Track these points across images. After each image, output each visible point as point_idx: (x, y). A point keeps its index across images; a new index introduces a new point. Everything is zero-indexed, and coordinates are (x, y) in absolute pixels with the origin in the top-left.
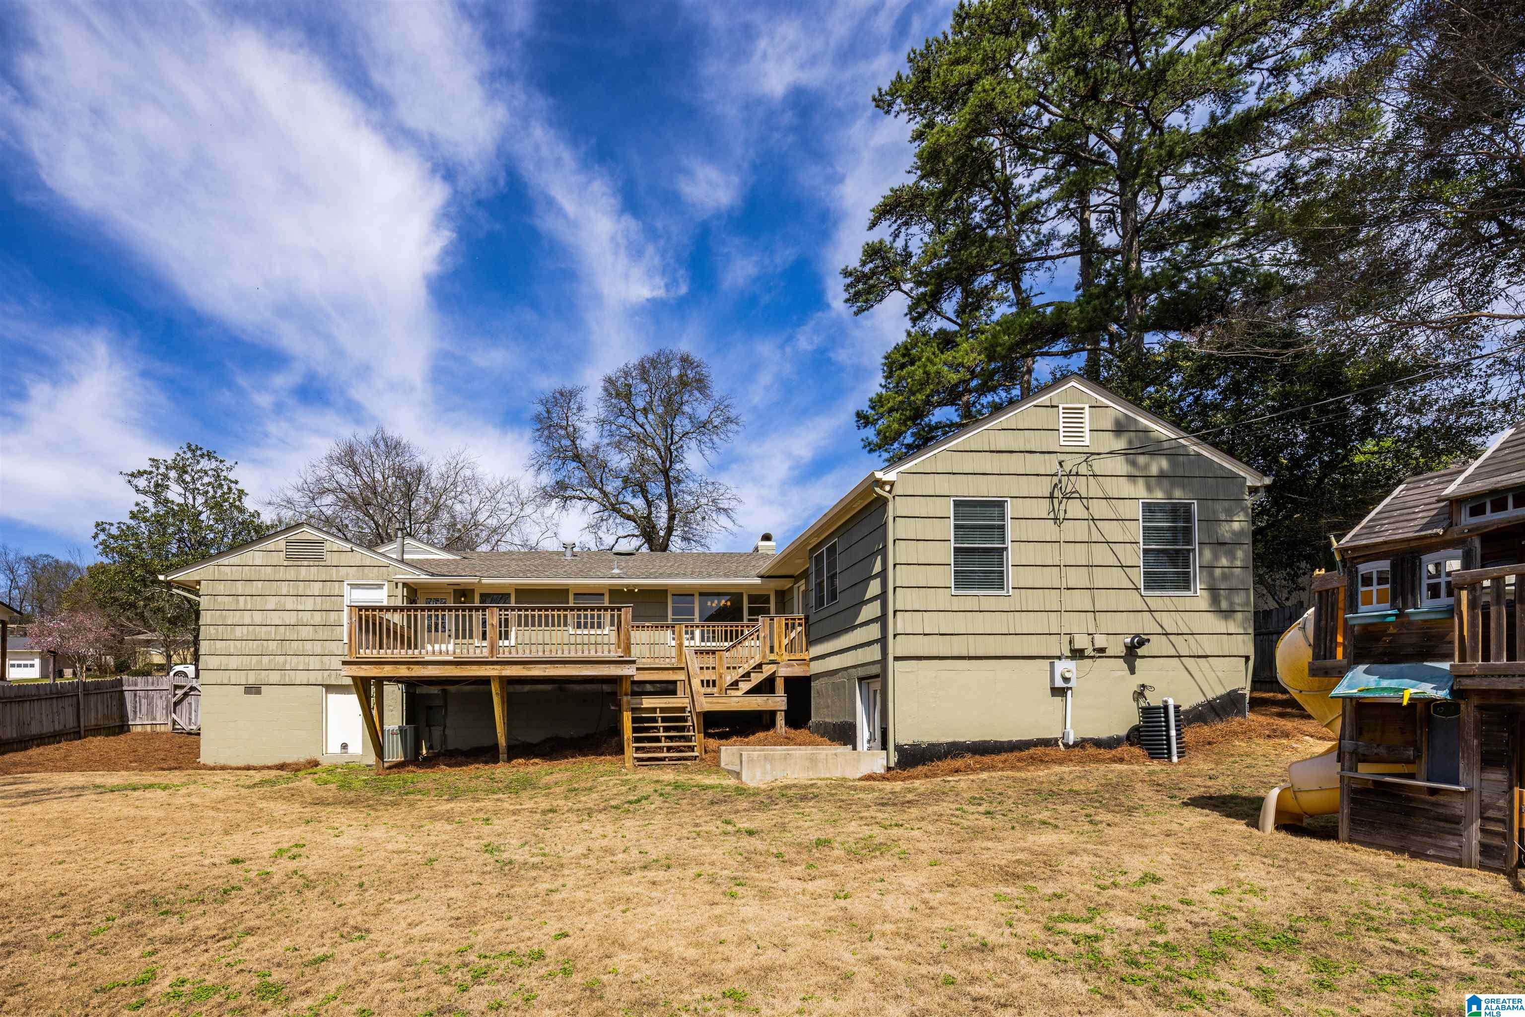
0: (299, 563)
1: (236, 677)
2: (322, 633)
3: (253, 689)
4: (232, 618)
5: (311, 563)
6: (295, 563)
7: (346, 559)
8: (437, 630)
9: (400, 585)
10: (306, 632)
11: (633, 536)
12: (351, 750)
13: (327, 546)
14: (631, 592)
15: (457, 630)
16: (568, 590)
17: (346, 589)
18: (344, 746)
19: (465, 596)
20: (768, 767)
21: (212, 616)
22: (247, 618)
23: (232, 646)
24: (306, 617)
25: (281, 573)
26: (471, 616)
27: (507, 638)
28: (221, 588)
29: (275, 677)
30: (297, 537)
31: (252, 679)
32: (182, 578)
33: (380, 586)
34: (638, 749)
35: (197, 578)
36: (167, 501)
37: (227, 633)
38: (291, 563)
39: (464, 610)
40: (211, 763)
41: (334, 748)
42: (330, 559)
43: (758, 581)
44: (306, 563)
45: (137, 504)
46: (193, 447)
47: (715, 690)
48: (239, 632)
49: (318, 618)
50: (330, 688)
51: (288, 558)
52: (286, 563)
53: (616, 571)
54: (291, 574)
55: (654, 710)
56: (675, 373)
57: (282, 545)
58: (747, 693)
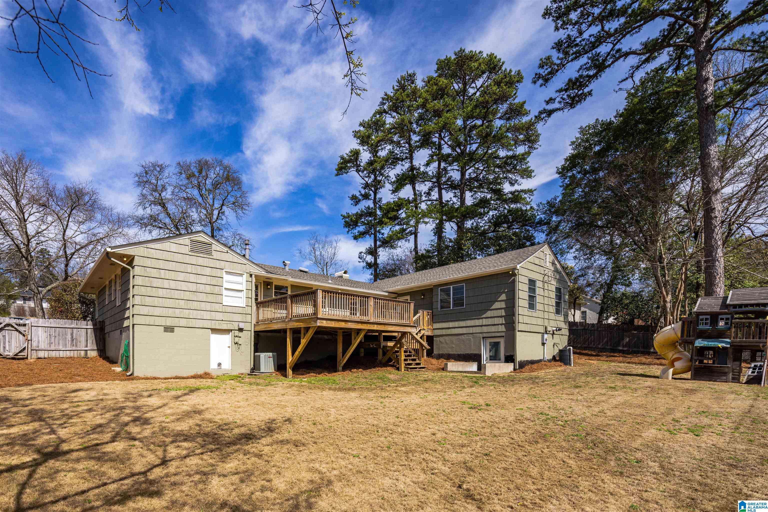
0: (198, 255)
1: (159, 321)
2: (211, 298)
3: (169, 329)
4: (156, 283)
5: (205, 256)
6: (196, 254)
7: (224, 257)
9: (253, 276)
10: (202, 297)
12: (223, 367)
13: (215, 248)
18: (219, 365)
22: (166, 284)
23: (156, 302)
24: (201, 288)
25: (187, 259)
28: (148, 263)
29: (183, 322)
30: (197, 239)
31: (169, 322)
32: (122, 252)
33: (241, 275)
35: (132, 254)
37: (153, 292)
38: (193, 254)
40: (141, 375)
41: (213, 366)
42: (215, 255)
44: (202, 255)
48: (161, 292)
49: (208, 289)
50: (215, 331)
51: (191, 251)
52: (190, 253)
54: (193, 260)
57: (187, 242)
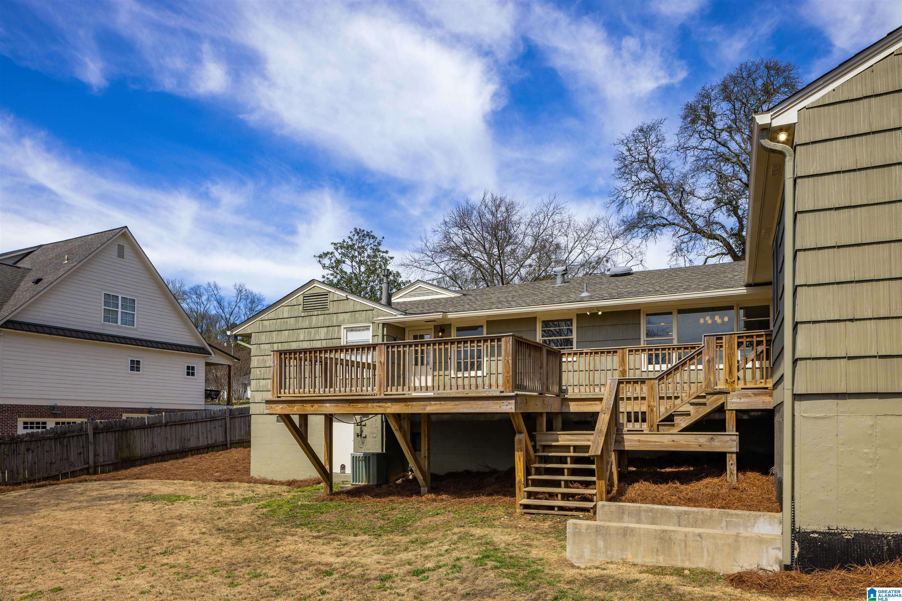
0: (311, 313)
5: (319, 313)
6: (309, 314)
7: (343, 307)
8: (422, 364)
9: (381, 326)
11: (722, 254)
12: (347, 470)
13: (331, 297)
14: (594, 315)
15: (434, 363)
16: (536, 318)
17: (343, 332)
18: (343, 467)
19: (443, 331)
20: (601, 543)
21: (258, 360)
25: (300, 323)
26: (446, 349)
27: (479, 368)
28: (263, 338)
30: (311, 292)
33: (367, 328)
34: (530, 495)
35: (249, 332)
36: (342, 271)
38: (306, 314)
39: (440, 344)
40: (254, 478)
42: (333, 307)
43: (743, 291)
44: (316, 313)
45: (324, 277)
46: (358, 230)
47: (645, 426)
51: (304, 310)
52: (303, 314)
53: (585, 294)
54: (305, 323)
55: (566, 448)
56: (759, 83)
57: (301, 299)
58: (684, 430)
